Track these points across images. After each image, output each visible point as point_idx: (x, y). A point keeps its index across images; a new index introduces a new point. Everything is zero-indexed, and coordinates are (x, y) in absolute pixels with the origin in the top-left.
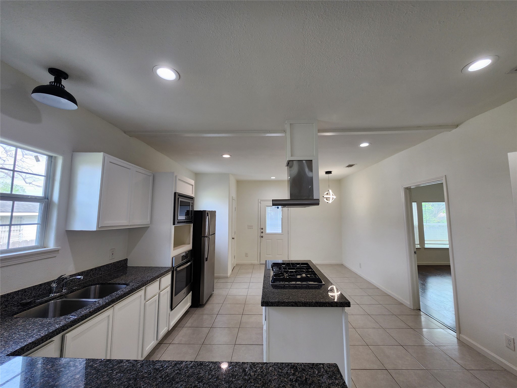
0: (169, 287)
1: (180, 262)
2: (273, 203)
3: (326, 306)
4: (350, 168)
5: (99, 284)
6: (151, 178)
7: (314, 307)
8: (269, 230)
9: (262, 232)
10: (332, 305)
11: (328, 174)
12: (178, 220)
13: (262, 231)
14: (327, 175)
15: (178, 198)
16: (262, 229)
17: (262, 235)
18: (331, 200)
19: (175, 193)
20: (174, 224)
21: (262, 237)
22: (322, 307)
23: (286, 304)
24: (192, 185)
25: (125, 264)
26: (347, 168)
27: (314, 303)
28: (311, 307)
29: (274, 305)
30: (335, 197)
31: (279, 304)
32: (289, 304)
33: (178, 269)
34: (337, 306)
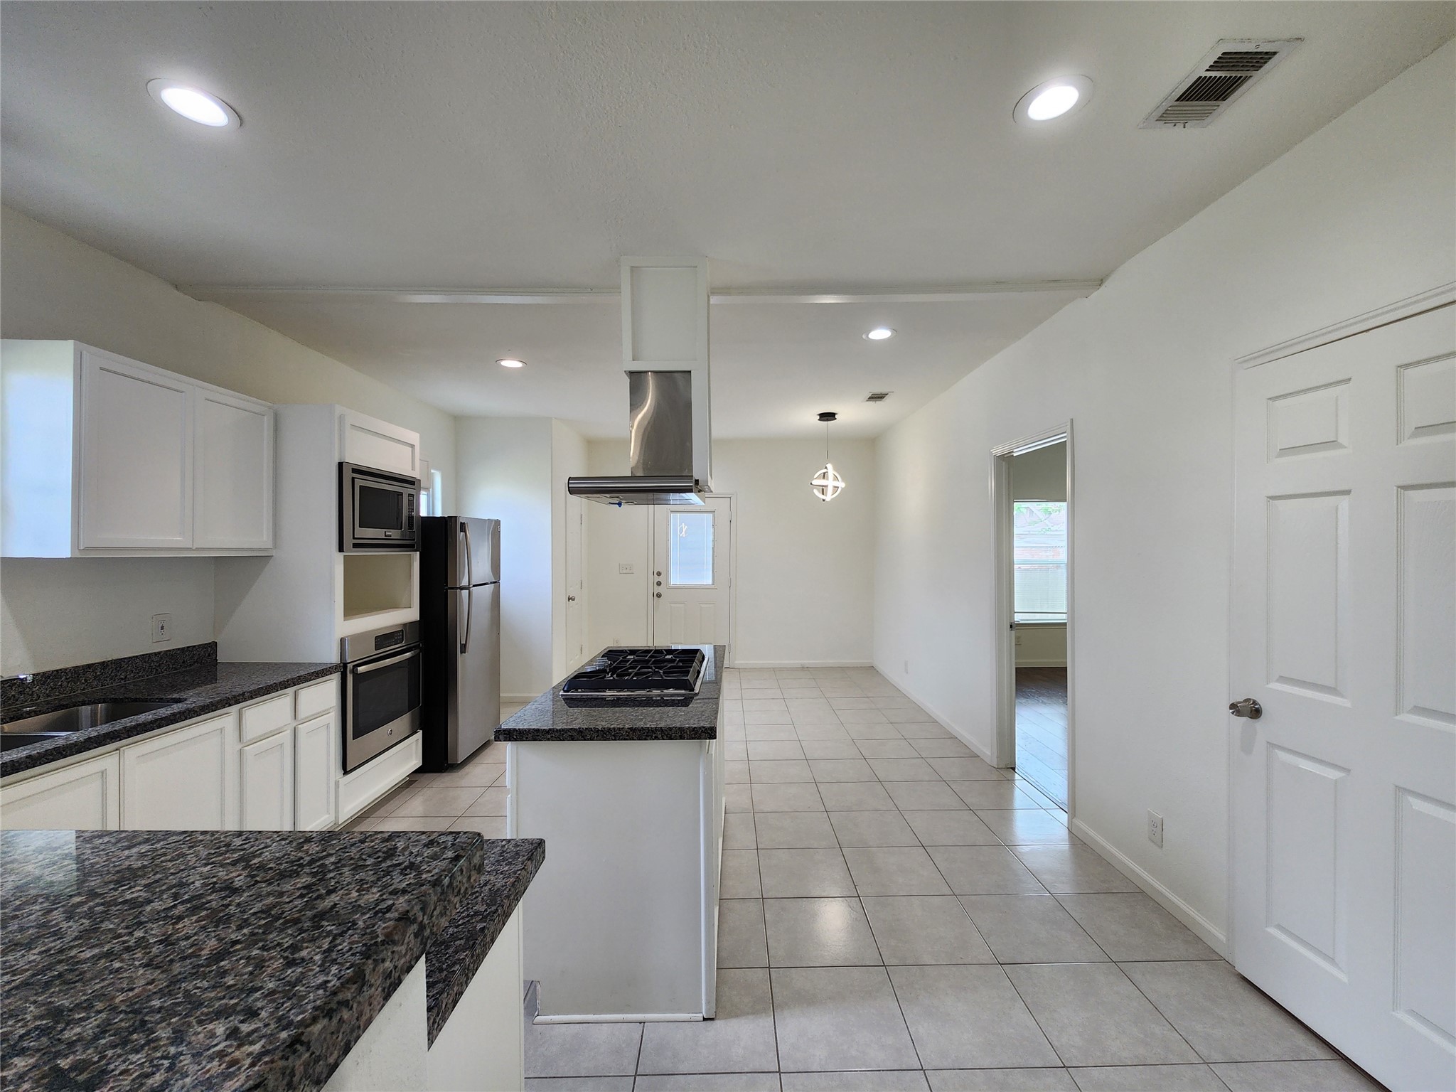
0: (333, 713)
1: (371, 651)
2: (569, 488)
4: (879, 403)
6: (267, 422)
8: (676, 578)
9: (659, 584)
10: (671, 736)
11: (827, 420)
12: (354, 538)
13: (657, 579)
14: (824, 423)
15: (353, 479)
16: (659, 574)
17: (658, 590)
18: (831, 493)
19: (341, 465)
20: (341, 549)
21: (659, 596)
22: (645, 739)
23: (557, 734)
24: (412, 446)
25: (209, 655)
26: (872, 403)
27: (627, 732)
28: (618, 740)
29: (527, 738)
30: (841, 485)
31: (538, 736)
32: (563, 734)
33: (361, 669)
34: (682, 738)
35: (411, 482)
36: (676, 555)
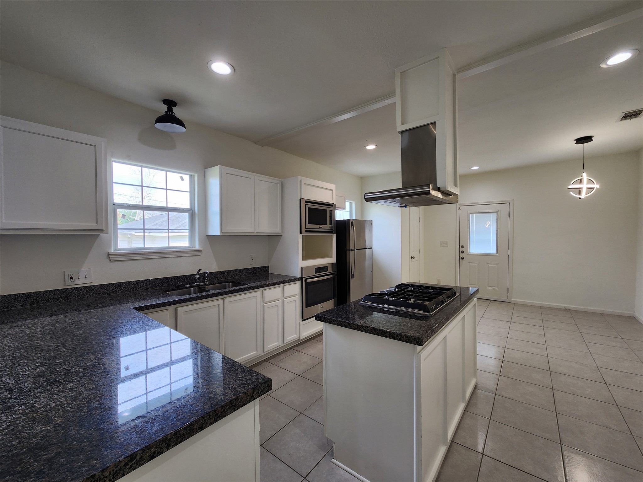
0: (298, 296)
1: (313, 274)
3: (386, 337)
5: (232, 282)
6: (279, 187)
7: (370, 333)
8: (473, 249)
9: (463, 252)
10: (394, 337)
11: (584, 143)
12: (306, 228)
13: (461, 249)
14: (581, 146)
15: (305, 205)
16: (463, 247)
17: (462, 255)
18: (585, 194)
19: (300, 199)
20: (301, 233)
21: (462, 258)
22: (381, 336)
23: (340, 323)
24: (332, 190)
25: (267, 270)
27: (371, 329)
28: (367, 333)
32: (342, 323)
33: (308, 280)
35: (331, 205)
36: (473, 237)
